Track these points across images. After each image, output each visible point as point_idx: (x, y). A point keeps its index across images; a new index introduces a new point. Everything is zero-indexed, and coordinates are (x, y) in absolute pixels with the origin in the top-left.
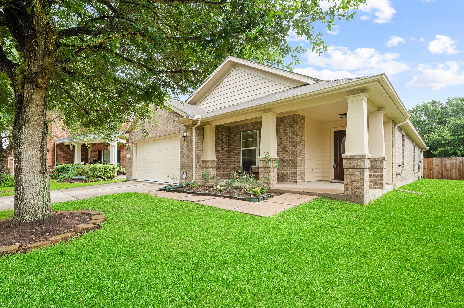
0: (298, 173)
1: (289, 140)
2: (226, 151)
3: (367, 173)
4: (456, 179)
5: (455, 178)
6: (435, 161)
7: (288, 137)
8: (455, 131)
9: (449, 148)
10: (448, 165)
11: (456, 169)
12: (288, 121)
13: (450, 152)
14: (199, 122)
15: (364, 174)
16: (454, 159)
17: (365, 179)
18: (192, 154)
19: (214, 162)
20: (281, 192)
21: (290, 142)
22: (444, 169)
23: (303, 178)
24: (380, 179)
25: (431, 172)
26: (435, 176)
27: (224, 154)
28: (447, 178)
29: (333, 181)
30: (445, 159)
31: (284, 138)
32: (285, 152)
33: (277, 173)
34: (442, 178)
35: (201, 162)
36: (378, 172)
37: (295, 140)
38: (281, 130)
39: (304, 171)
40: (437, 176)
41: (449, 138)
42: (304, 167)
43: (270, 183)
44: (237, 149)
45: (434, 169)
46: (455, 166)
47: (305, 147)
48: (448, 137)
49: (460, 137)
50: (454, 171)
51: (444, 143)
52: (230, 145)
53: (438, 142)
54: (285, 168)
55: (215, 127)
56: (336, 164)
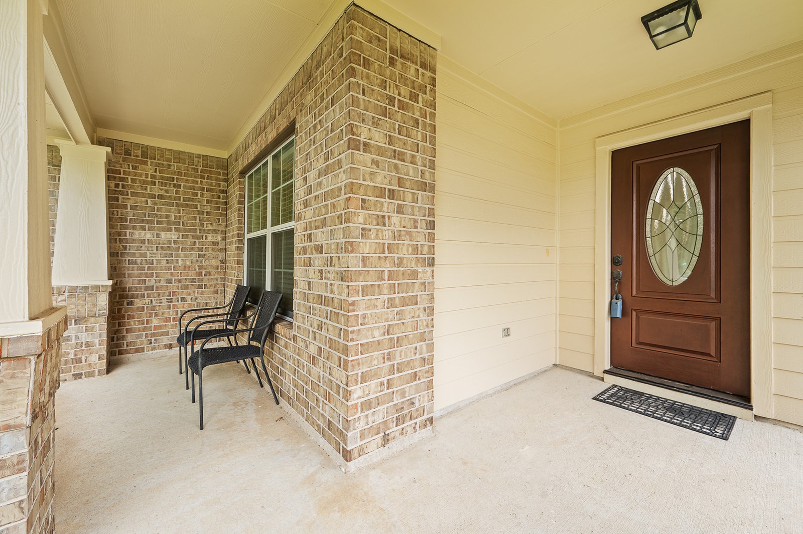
27: (201, 256)
39: (427, 361)
42: (424, 337)
55: (107, 152)
56: (620, 303)
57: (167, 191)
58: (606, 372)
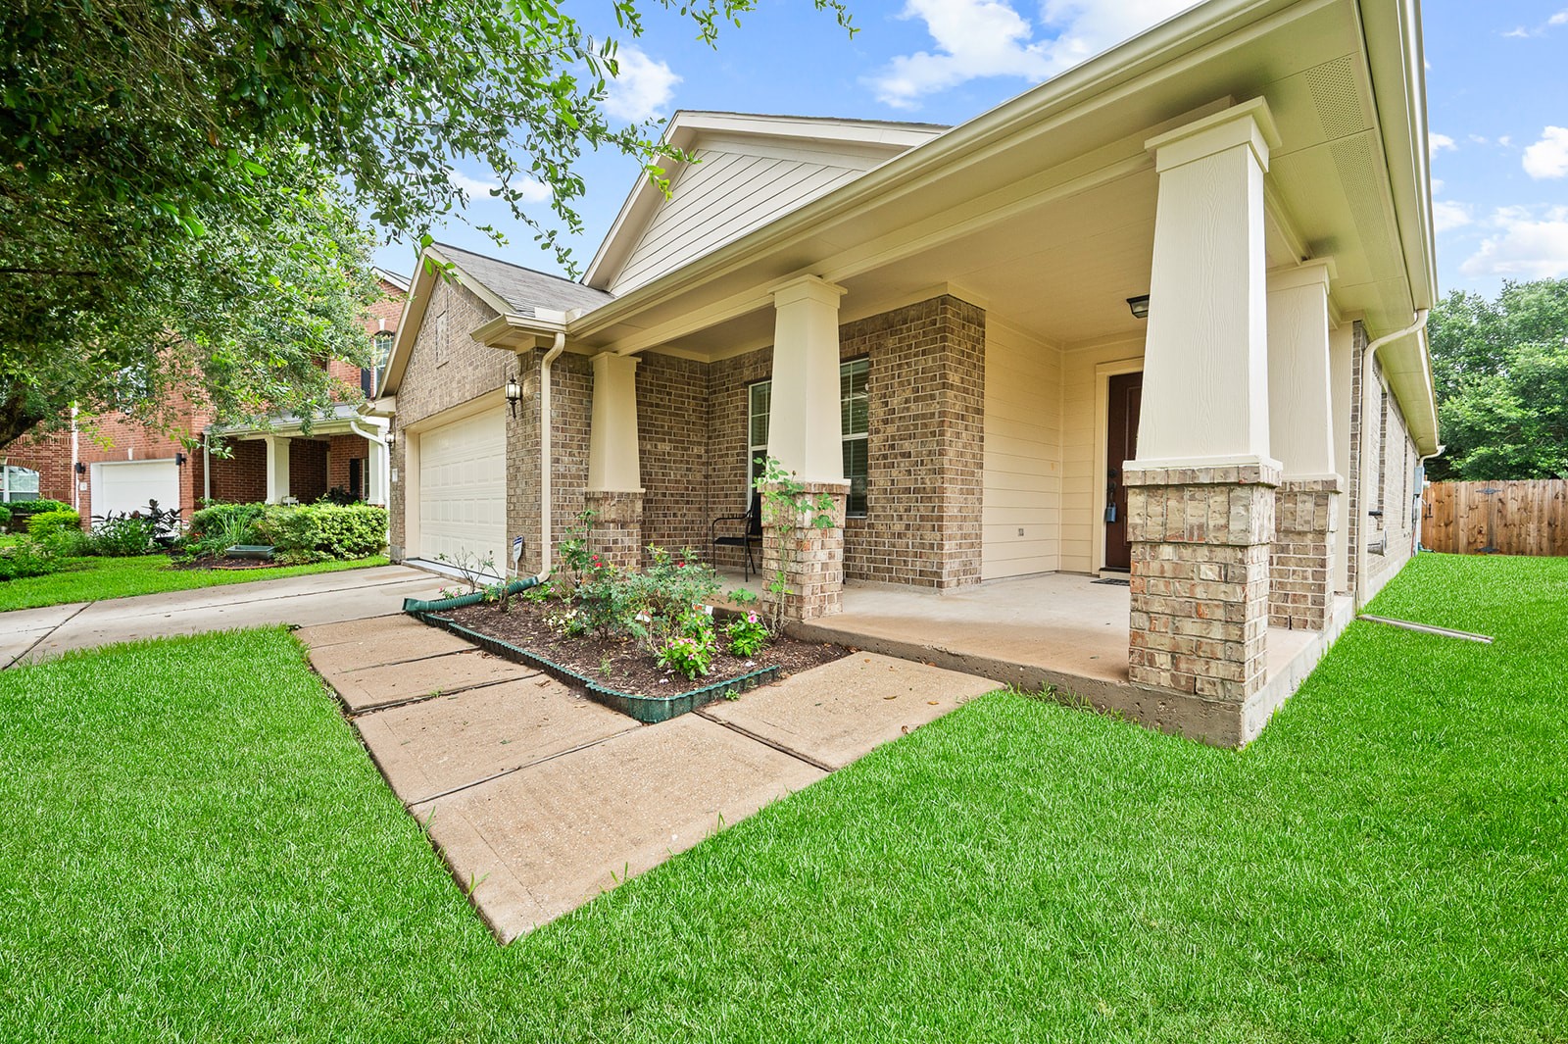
0: (949, 546)
1: (916, 409)
2: (700, 457)
3: (1258, 568)
4: (1540, 552)
5: (1534, 552)
6: (1467, 492)
7: (908, 394)
8: (1528, 390)
9: (1509, 447)
10: (1512, 507)
11: (1540, 521)
12: (909, 329)
13: (1512, 462)
14: (560, 340)
15: (1245, 577)
16: (1534, 487)
17: (1249, 603)
18: (537, 467)
19: (632, 501)
20: (840, 646)
21: (916, 418)
22: (1496, 520)
23: (976, 564)
24: (1311, 581)
25: (1451, 529)
26: (1465, 541)
27: (688, 469)
28: (1505, 549)
29: (1105, 575)
30: (1500, 484)
31: (895, 402)
32: (899, 459)
33: (839, 554)
34: (1491, 549)
35: (582, 499)
36: (1304, 549)
37: (936, 408)
38: (886, 368)
39: (979, 536)
40: (1469, 543)
41: (1513, 415)
42: (977, 519)
43: (800, 599)
44: (735, 448)
45: (1462, 521)
46: (1536, 508)
47: (982, 439)
48: (1508, 411)
49: (1549, 411)
50: (1532, 527)
51: (1490, 432)
52: (713, 435)
53: (1471, 429)
54: (898, 527)
55: (638, 363)
56: (1114, 509)
57: (661, 400)
58: (1101, 569)
